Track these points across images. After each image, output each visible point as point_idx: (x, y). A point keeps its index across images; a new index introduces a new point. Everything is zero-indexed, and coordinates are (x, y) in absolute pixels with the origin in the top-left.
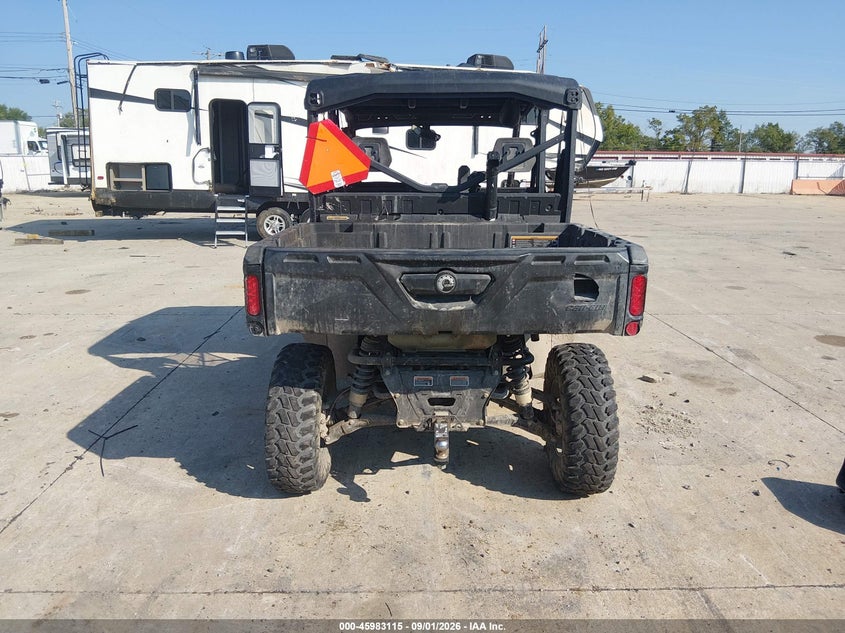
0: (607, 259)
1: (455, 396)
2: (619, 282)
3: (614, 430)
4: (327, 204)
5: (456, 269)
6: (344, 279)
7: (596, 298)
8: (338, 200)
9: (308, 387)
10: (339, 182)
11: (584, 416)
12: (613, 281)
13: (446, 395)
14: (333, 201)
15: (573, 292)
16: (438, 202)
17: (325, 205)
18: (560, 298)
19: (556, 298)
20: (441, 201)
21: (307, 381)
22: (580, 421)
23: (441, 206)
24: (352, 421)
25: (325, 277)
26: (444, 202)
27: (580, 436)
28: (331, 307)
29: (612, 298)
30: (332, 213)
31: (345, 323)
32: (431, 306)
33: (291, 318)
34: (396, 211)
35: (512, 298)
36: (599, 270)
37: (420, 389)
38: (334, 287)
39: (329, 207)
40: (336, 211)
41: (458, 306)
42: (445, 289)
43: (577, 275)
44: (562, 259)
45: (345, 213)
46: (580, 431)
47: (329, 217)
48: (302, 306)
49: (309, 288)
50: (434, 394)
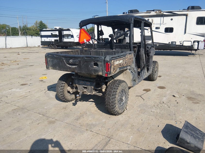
0: (99, 58)
1: (87, 87)
3: (114, 100)
7: (98, 67)
9: (63, 81)
12: (101, 63)
13: (85, 86)
14: (85, 46)
15: (94, 65)
16: (104, 46)
19: (90, 66)
21: (64, 80)
24: (74, 90)
25: (54, 59)
27: (106, 100)
28: (56, 65)
29: (101, 67)
32: (70, 66)
33: (51, 66)
34: (96, 48)
35: (82, 66)
36: (98, 61)
37: (81, 84)
38: (56, 61)
39: (84, 47)
41: (74, 67)
42: (71, 63)
43: (94, 62)
44: (91, 58)
45: (87, 48)
48: (52, 64)
49: (53, 61)
50: (84, 86)
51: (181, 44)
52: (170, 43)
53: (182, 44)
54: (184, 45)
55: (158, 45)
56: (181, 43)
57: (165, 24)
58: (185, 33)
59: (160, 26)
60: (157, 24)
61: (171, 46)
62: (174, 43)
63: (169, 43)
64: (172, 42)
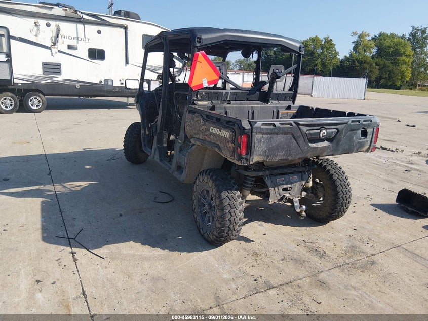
0: (371, 121)
1: (292, 186)
2: (374, 130)
4: (198, 96)
5: (326, 127)
6: (285, 135)
7: (366, 137)
8: (204, 93)
10: (206, 85)
11: (341, 188)
12: (372, 130)
13: (289, 186)
15: (360, 135)
16: (247, 95)
17: (197, 96)
18: (356, 138)
20: (249, 94)
22: (340, 190)
23: (248, 97)
25: (277, 134)
26: (249, 95)
28: (278, 148)
29: (371, 137)
30: (200, 100)
31: (282, 155)
33: (260, 155)
34: (228, 100)
35: (343, 139)
36: (369, 126)
37: (279, 185)
38: (280, 139)
40: (202, 99)
42: (323, 137)
43: (363, 128)
44: (359, 121)
46: (341, 194)
47: (199, 103)
48: (266, 149)
49: (270, 140)
50: (284, 186)
51: (122, 85)
52: (103, 83)
53: (124, 85)
54: (127, 87)
55: (79, 85)
56: (122, 83)
57: (87, 40)
58: (127, 62)
59: (78, 43)
60: (70, 38)
61: (106, 89)
62: (110, 83)
63: (101, 81)
64: (106, 80)
